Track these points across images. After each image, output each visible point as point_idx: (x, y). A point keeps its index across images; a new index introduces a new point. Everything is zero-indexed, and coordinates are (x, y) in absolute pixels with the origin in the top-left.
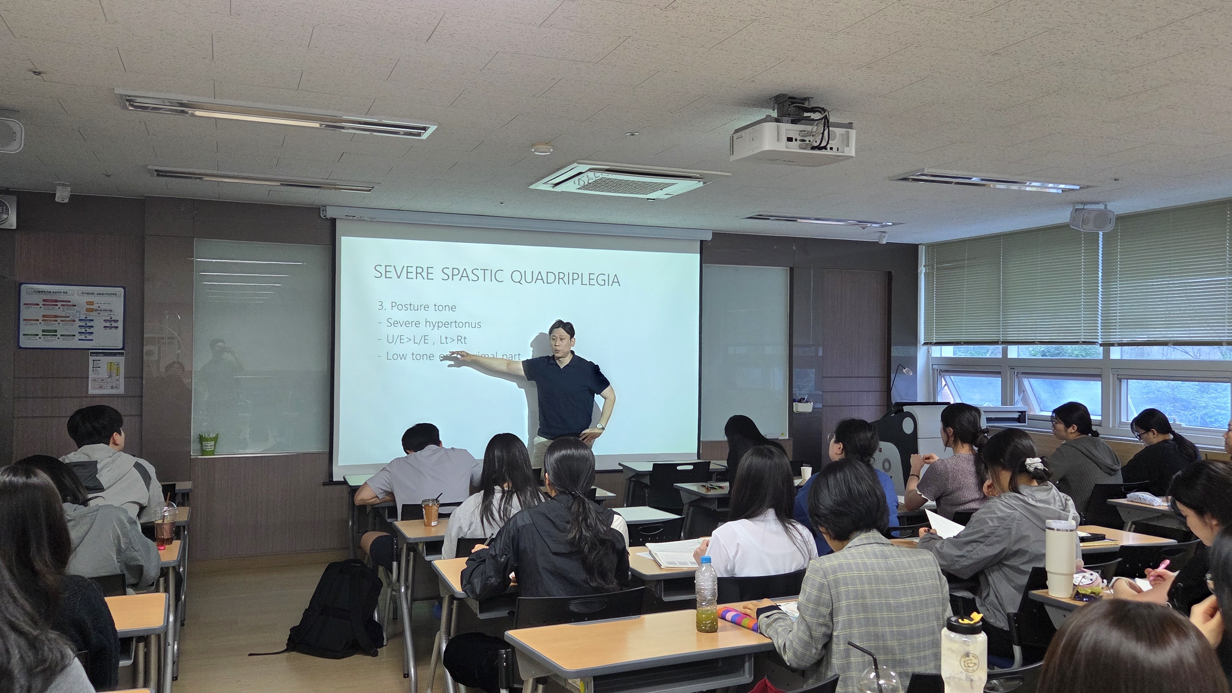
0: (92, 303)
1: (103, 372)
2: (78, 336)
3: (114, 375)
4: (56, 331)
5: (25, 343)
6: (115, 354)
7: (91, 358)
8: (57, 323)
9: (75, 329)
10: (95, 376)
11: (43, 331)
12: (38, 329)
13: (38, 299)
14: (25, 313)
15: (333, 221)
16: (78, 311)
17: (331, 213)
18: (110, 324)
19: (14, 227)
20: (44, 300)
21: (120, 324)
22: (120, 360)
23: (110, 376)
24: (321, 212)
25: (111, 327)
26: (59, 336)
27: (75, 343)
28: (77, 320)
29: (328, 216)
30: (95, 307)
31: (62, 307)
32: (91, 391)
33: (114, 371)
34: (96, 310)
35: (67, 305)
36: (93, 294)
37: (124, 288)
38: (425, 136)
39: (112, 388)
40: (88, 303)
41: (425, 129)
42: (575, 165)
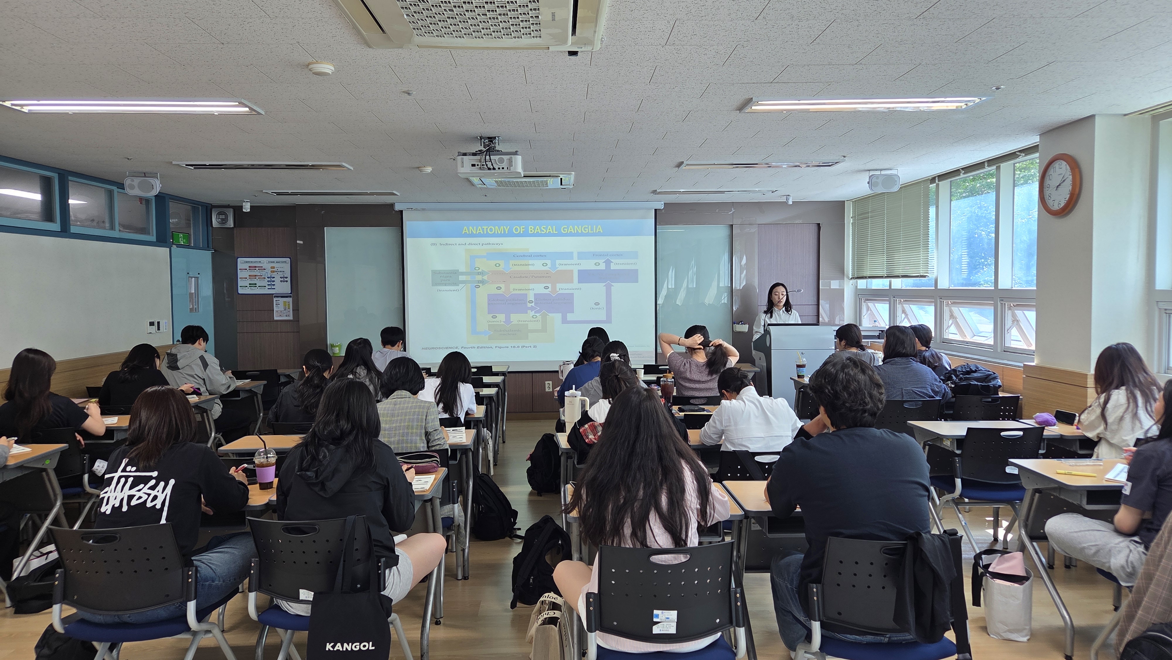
0: (274, 268)
1: (281, 308)
2: (268, 287)
3: (287, 309)
4: (256, 284)
5: (241, 291)
6: (287, 297)
7: (275, 299)
8: (256, 279)
9: (265, 283)
10: (278, 309)
11: (250, 284)
12: (247, 283)
13: (246, 266)
14: (240, 274)
15: (401, 212)
16: (266, 272)
18: (283, 280)
19: (232, 226)
20: (249, 267)
21: (289, 279)
22: (290, 300)
23: (285, 310)
24: (392, 208)
25: (284, 281)
26: (257, 287)
27: (266, 291)
28: (266, 277)
29: (397, 210)
30: (275, 270)
31: (258, 270)
32: (275, 318)
33: (287, 307)
34: (276, 272)
35: (261, 269)
36: (274, 262)
37: (290, 258)
39: (286, 316)
40: (272, 268)
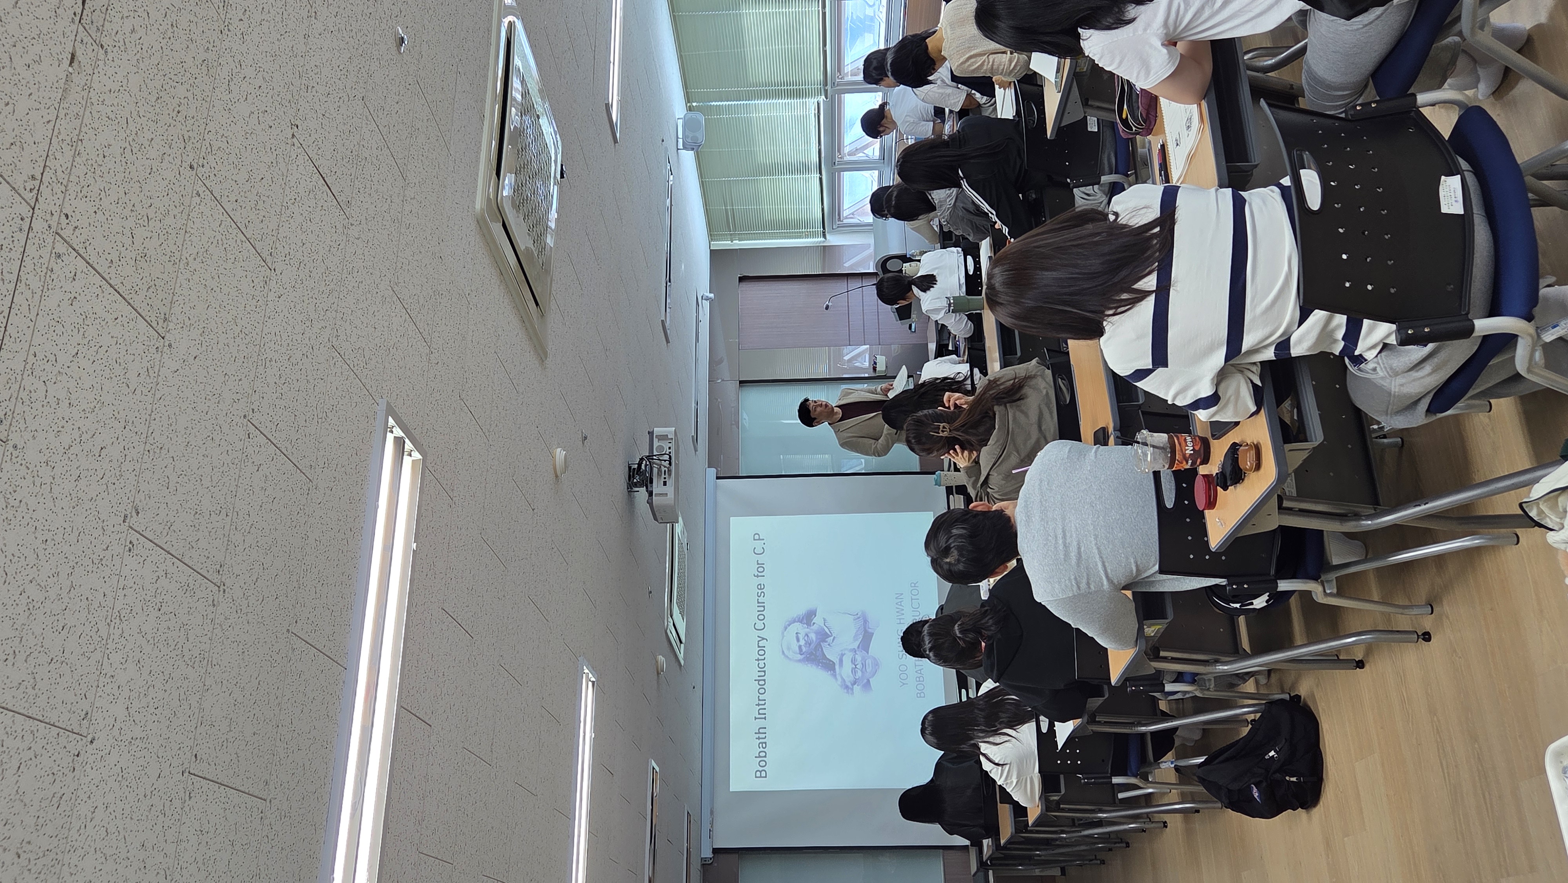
15: (716, 851)
17: (707, 853)
24: (707, 862)
29: (711, 856)
38: (657, 769)
41: (654, 768)
42: (668, 631)
